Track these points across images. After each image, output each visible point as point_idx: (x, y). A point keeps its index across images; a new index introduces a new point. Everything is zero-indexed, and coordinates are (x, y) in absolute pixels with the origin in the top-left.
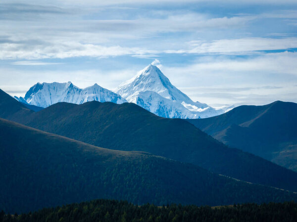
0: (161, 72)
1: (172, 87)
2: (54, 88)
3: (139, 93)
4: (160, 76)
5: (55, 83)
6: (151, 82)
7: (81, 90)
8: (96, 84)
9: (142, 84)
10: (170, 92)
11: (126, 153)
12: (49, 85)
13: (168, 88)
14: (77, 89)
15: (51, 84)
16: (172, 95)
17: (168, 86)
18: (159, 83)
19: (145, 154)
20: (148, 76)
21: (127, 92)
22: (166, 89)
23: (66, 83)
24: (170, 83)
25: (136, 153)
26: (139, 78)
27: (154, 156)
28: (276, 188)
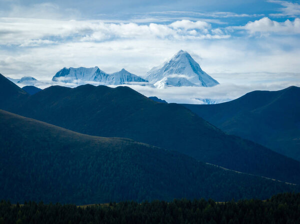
0: (191, 58)
1: (203, 73)
2: (81, 73)
3: (168, 78)
4: (190, 62)
5: (82, 68)
6: (181, 68)
7: (108, 75)
8: (123, 70)
9: (172, 70)
10: (200, 78)
11: (106, 139)
12: (75, 70)
13: (198, 74)
14: (104, 75)
15: (78, 69)
16: (202, 81)
17: (199, 72)
18: (189, 68)
19: (126, 140)
20: (179, 61)
21: (156, 77)
22: (196, 75)
23: (93, 68)
24: (200, 69)
25: (117, 140)
26: (169, 64)
27: (135, 142)
28: (267, 178)
